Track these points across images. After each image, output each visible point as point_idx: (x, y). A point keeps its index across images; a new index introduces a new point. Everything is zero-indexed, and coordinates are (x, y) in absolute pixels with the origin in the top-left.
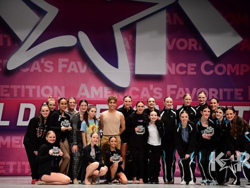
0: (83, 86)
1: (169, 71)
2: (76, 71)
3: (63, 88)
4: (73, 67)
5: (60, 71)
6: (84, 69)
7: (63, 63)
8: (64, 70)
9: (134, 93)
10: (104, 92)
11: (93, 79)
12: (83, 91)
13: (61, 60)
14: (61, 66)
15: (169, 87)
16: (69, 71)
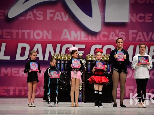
0: (65, 31)
1: (131, 20)
2: (60, 19)
3: (50, 32)
4: (58, 16)
5: (48, 19)
6: (66, 18)
7: (51, 13)
8: (52, 18)
9: (104, 36)
10: (81, 36)
11: (73, 25)
12: (66, 34)
13: (49, 11)
14: (49, 16)
15: (131, 32)
16: (55, 19)
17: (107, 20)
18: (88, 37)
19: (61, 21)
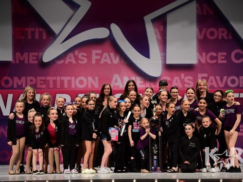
0: (116, 76)
2: (109, 62)
3: (97, 78)
4: (106, 58)
5: (94, 62)
6: (116, 60)
7: (97, 54)
8: (98, 61)
10: (137, 82)
11: (126, 70)
12: (116, 81)
13: (94, 52)
14: (94, 58)
15: (200, 76)
16: (102, 62)
17: (169, 62)
18: (145, 83)
19: (110, 64)
